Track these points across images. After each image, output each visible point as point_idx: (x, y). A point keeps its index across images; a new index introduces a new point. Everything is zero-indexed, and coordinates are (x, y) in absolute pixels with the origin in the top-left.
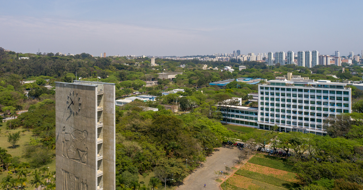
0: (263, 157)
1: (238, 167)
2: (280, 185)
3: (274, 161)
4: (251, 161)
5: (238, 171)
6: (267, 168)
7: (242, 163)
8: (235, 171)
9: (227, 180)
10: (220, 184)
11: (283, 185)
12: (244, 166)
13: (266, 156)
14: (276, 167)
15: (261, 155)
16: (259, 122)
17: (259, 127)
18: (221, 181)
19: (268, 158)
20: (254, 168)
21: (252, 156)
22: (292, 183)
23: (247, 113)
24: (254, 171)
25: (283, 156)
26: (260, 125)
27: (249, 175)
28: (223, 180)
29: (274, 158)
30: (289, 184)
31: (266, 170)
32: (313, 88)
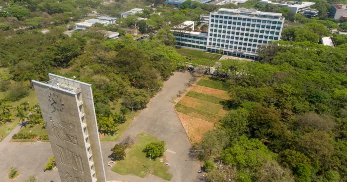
0: (208, 79)
1: (189, 89)
2: (218, 102)
3: (216, 82)
4: (199, 84)
5: (188, 93)
6: (210, 88)
7: (192, 86)
8: (186, 93)
9: (180, 102)
10: (174, 105)
11: (220, 102)
12: (193, 88)
13: (210, 78)
14: (217, 87)
15: (207, 78)
16: (208, 46)
17: (207, 50)
18: (175, 103)
19: (211, 80)
20: (201, 89)
21: (200, 79)
22: (226, 101)
23: (198, 38)
24: (200, 92)
25: (223, 77)
26: (208, 49)
27: (196, 95)
28: (177, 102)
29: (216, 79)
30: (224, 101)
31: (209, 91)
32: (255, 18)
